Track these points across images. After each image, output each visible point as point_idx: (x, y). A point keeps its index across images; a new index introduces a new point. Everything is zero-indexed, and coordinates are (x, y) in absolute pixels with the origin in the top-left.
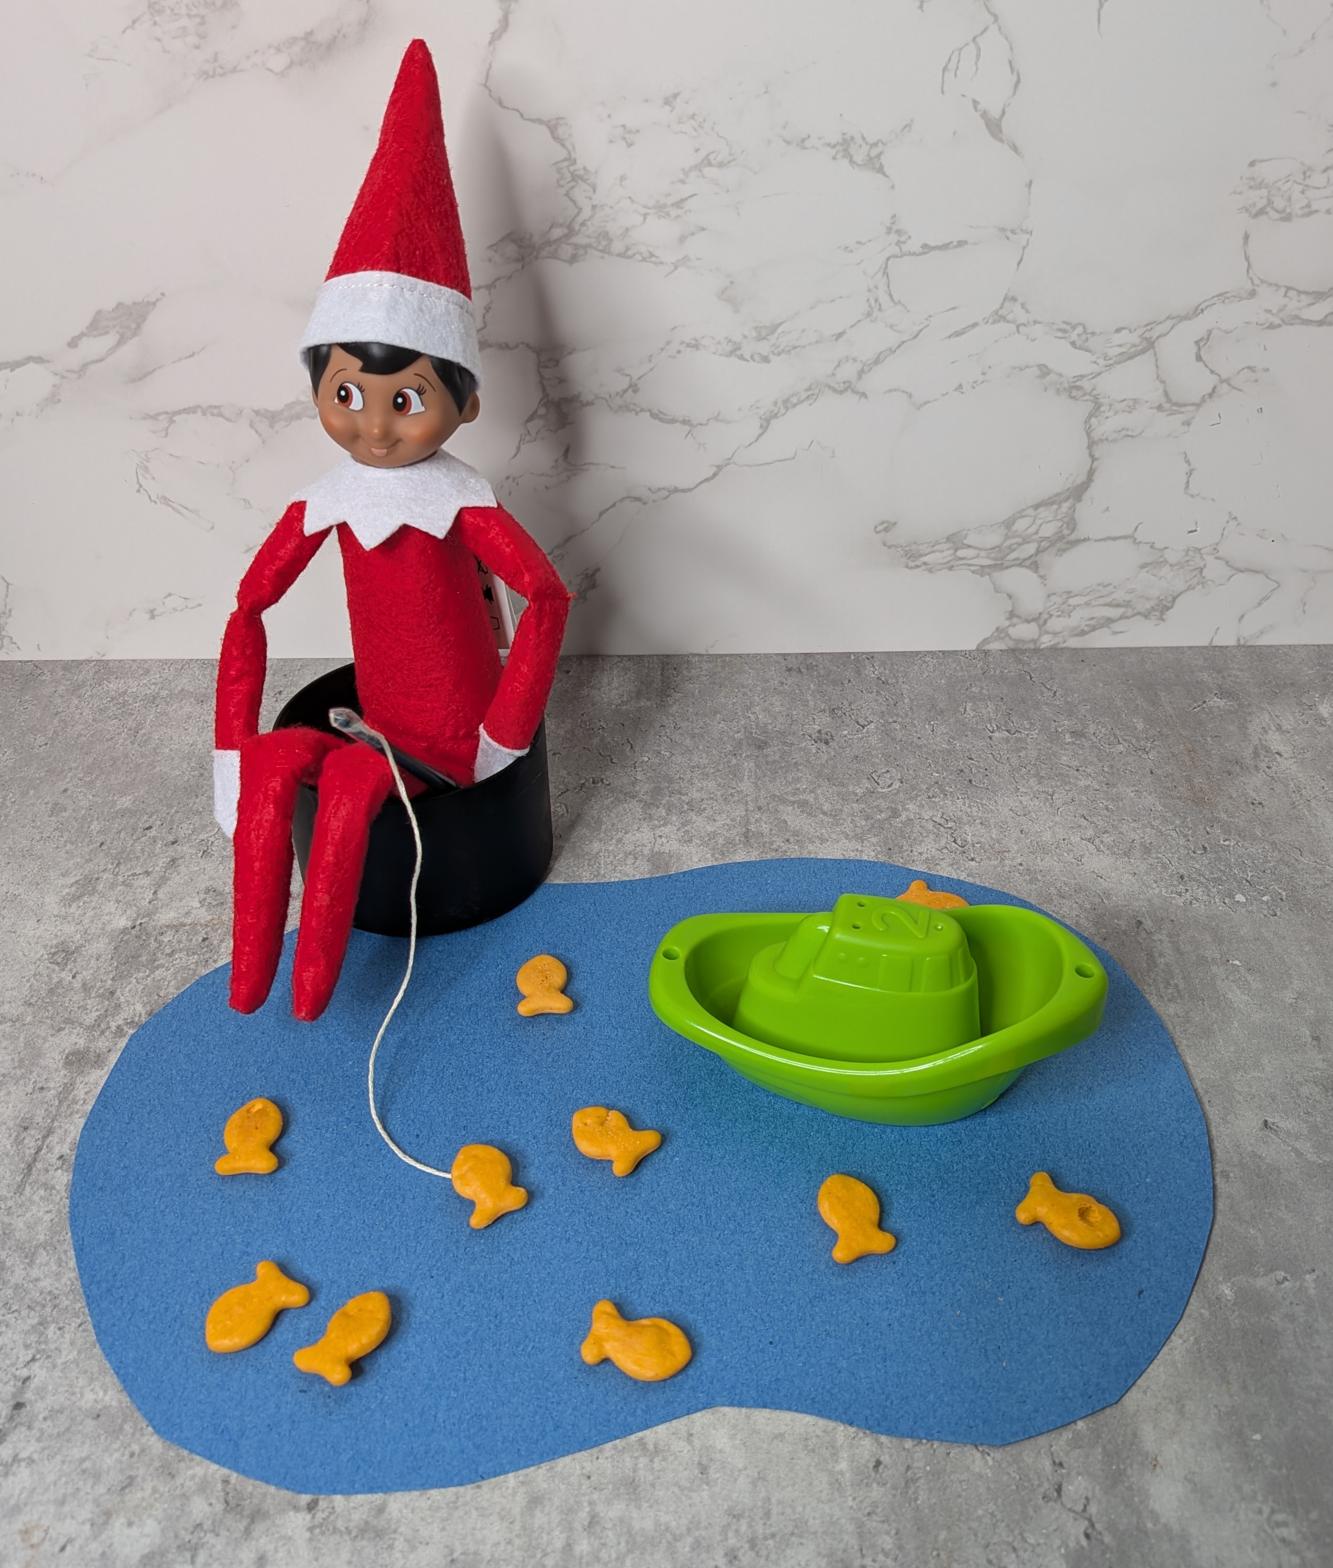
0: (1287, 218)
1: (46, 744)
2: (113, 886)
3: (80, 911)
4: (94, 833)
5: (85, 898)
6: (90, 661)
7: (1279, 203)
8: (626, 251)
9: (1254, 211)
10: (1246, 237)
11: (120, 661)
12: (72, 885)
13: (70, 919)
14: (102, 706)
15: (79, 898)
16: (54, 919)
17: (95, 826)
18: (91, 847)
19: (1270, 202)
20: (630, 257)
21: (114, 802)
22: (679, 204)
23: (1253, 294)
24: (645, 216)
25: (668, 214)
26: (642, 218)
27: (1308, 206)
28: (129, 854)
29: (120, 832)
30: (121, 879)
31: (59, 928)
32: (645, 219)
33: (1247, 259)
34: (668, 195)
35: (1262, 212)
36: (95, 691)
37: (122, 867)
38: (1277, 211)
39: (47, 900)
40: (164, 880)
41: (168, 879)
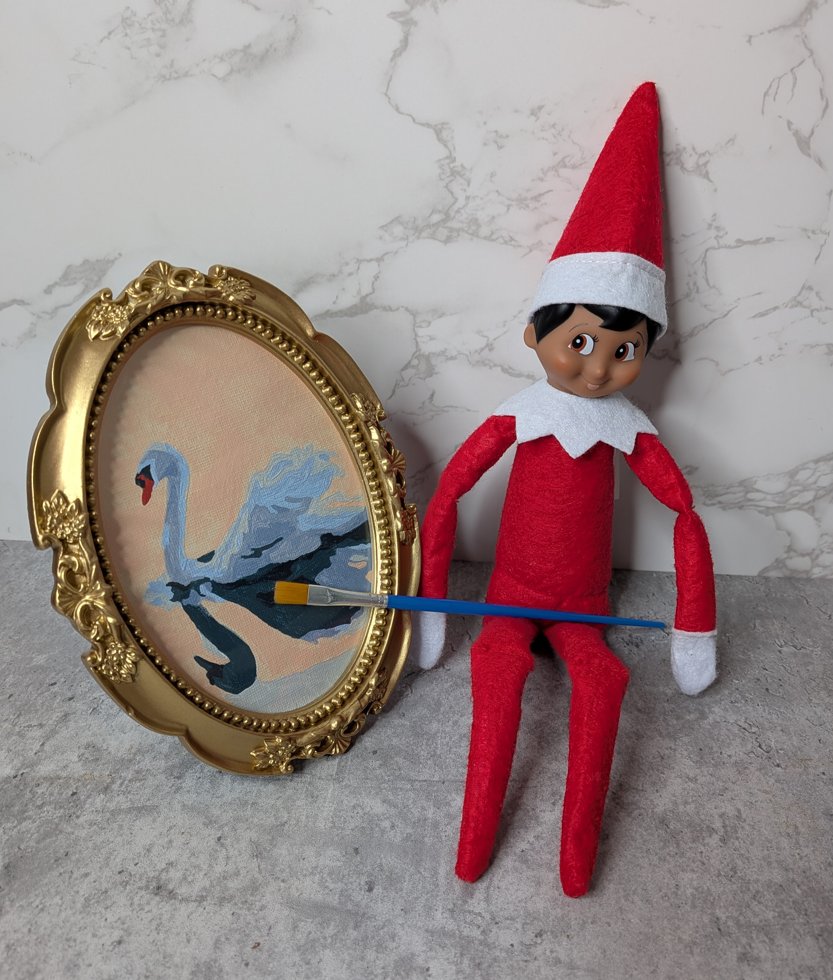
8: (491, 235)
20: (493, 240)
22: (536, 198)
24: (509, 207)
25: (528, 207)
26: (506, 208)
32: (508, 209)
34: (528, 190)
40: (53, 732)
41: (57, 733)
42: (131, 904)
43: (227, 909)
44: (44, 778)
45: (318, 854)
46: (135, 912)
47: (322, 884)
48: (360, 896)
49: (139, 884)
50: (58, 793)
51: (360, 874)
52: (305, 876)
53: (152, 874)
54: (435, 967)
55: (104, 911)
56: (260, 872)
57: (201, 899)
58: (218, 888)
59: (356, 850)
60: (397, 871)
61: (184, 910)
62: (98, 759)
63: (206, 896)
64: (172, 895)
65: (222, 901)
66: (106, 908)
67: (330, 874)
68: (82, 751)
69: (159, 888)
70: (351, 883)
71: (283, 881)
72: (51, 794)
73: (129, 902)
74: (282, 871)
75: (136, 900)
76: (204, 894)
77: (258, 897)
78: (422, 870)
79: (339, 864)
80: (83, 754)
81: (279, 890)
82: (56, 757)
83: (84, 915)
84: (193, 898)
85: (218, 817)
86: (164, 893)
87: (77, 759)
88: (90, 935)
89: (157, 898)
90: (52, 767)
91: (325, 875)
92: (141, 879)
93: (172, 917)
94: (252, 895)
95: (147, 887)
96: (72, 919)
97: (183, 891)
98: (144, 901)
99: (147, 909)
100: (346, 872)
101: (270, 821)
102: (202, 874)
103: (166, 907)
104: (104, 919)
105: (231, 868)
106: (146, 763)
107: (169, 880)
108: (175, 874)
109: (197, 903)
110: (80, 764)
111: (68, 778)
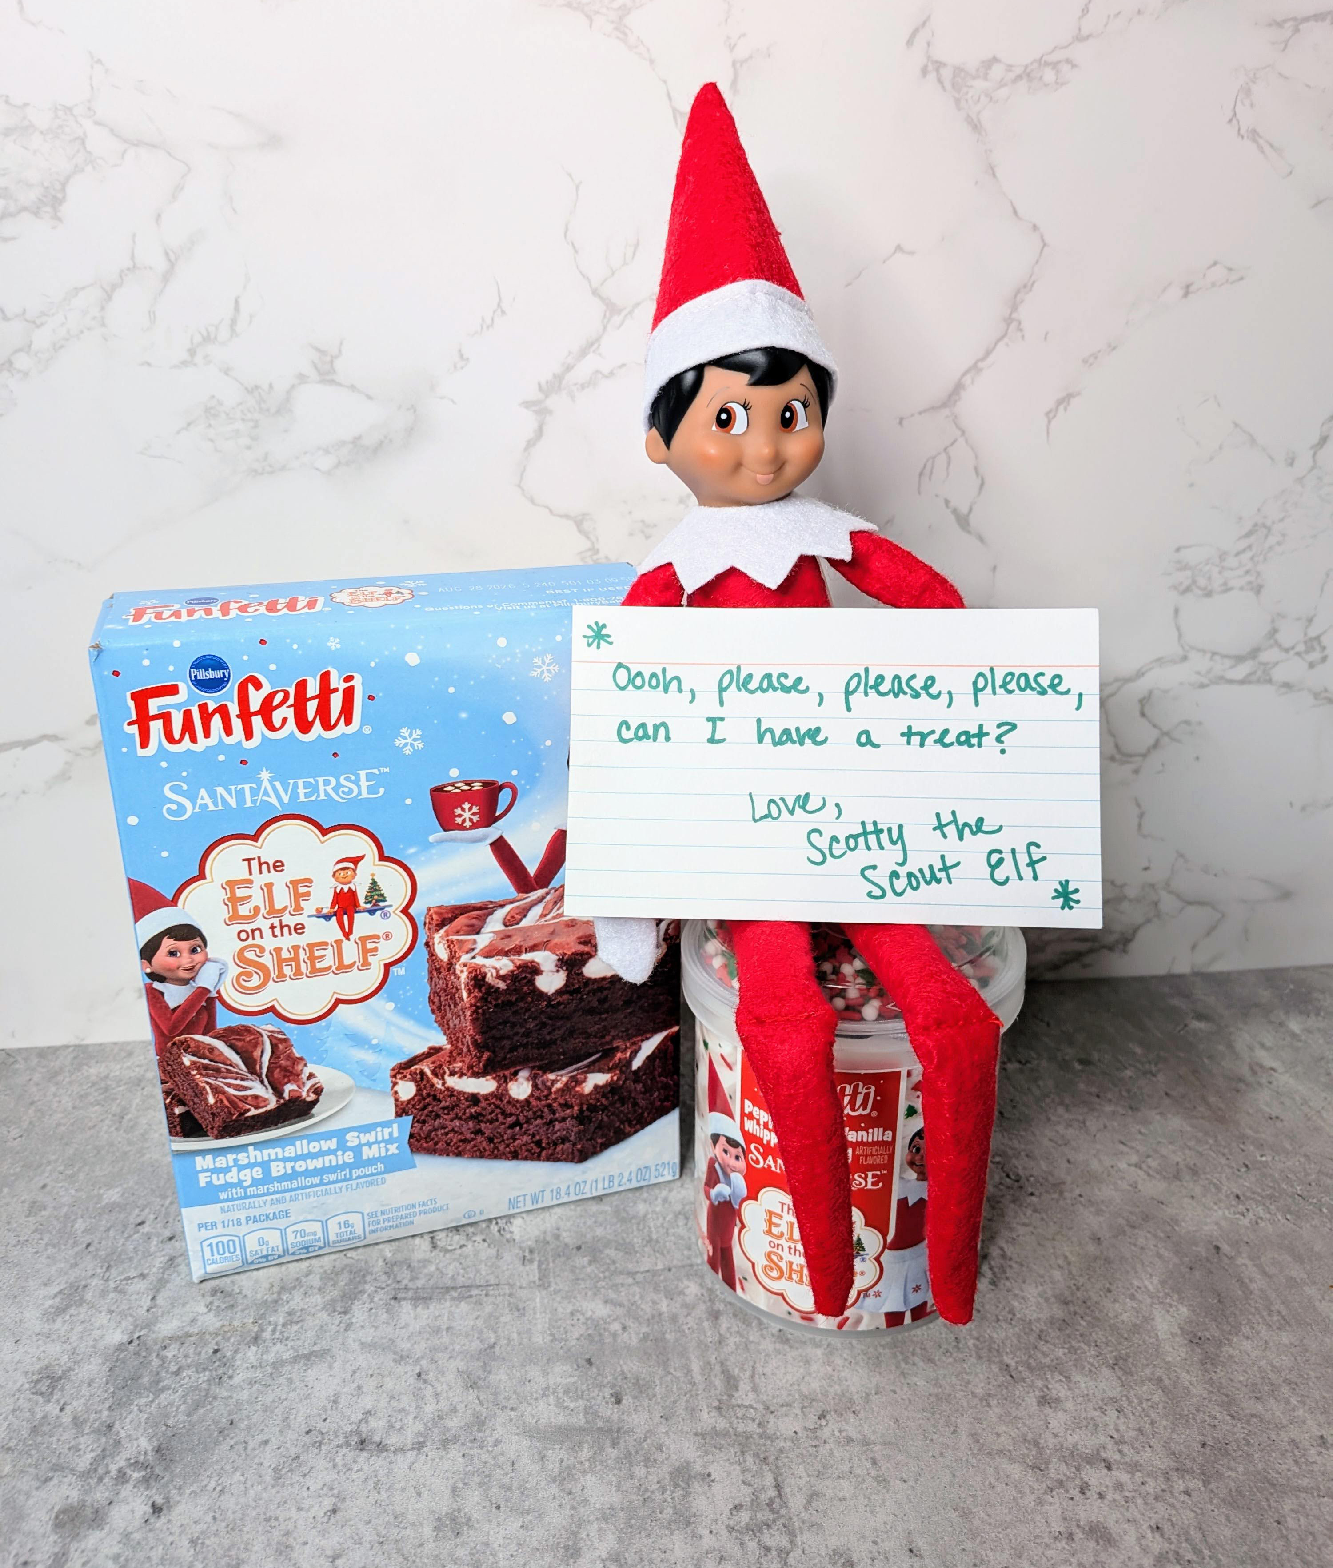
0: (1209, 594)
1: (21, 1136)
2: (103, 1293)
3: (65, 1327)
4: (79, 1232)
5: (72, 1311)
6: (67, 1047)
7: (1202, 582)
9: (1182, 588)
10: (1177, 611)
11: (101, 1045)
12: (55, 1296)
13: (54, 1337)
14: (82, 1093)
15: (64, 1310)
16: (35, 1339)
17: (80, 1225)
18: (76, 1249)
19: (1194, 582)
21: (100, 1196)
23: (1185, 658)
27: (1225, 584)
28: (120, 1254)
29: (108, 1230)
30: (112, 1285)
31: (42, 1349)
33: (1178, 629)
35: (1187, 590)
36: (74, 1077)
37: (113, 1271)
38: (1200, 588)
39: (27, 1315)
40: (162, 1282)
41: (167, 1281)
42: (335, 1466)
43: (454, 1452)
44: (171, 1339)
45: (545, 1373)
46: (341, 1474)
47: (559, 1404)
48: (609, 1411)
49: (336, 1442)
50: (195, 1353)
51: (601, 1386)
52: (536, 1399)
53: (348, 1428)
54: (716, 1470)
55: (302, 1480)
56: (481, 1404)
57: (419, 1446)
58: (436, 1430)
59: (589, 1362)
60: (643, 1376)
61: (402, 1462)
62: (232, 1306)
63: (424, 1442)
64: (381, 1447)
65: (445, 1444)
66: (305, 1475)
67: (566, 1392)
68: (209, 1299)
69: (362, 1442)
70: (593, 1398)
71: (512, 1409)
72: (186, 1356)
73: (331, 1464)
74: (508, 1399)
75: (339, 1460)
76: (421, 1439)
77: (488, 1433)
78: (672, 1370)
79: (573, 1380)
80: (211, 1303)
81: (511, 1420)
82: (176, 1311)
83: (278, 1488)
84: (410, 1446)
85: (409, 1350)
86: (370, 1447)
87: (205, 1310)
88: (294, 1510)
89: (365, 1454)
90: (175, 1323)
91: (561, 1395)
92: (336, 1436)
93: (390, 1472)
94: (480, 1431)
95: (348, 1444)
96: (265, 1495)
97: (393, 1440)
98: (349, 1460)
99: (355, 1469)
100: (584, 1387)
101: (476, 1345)
102: (410, 1418)
103: (380, 1462)
104: (305, 1489)
105: (444, 1405)
106: (297, 1301)
107: (373, 1431)
108: (377, 1424)
109: (415, 1452)
110: (211, 1314)
111: (201, 1334)
